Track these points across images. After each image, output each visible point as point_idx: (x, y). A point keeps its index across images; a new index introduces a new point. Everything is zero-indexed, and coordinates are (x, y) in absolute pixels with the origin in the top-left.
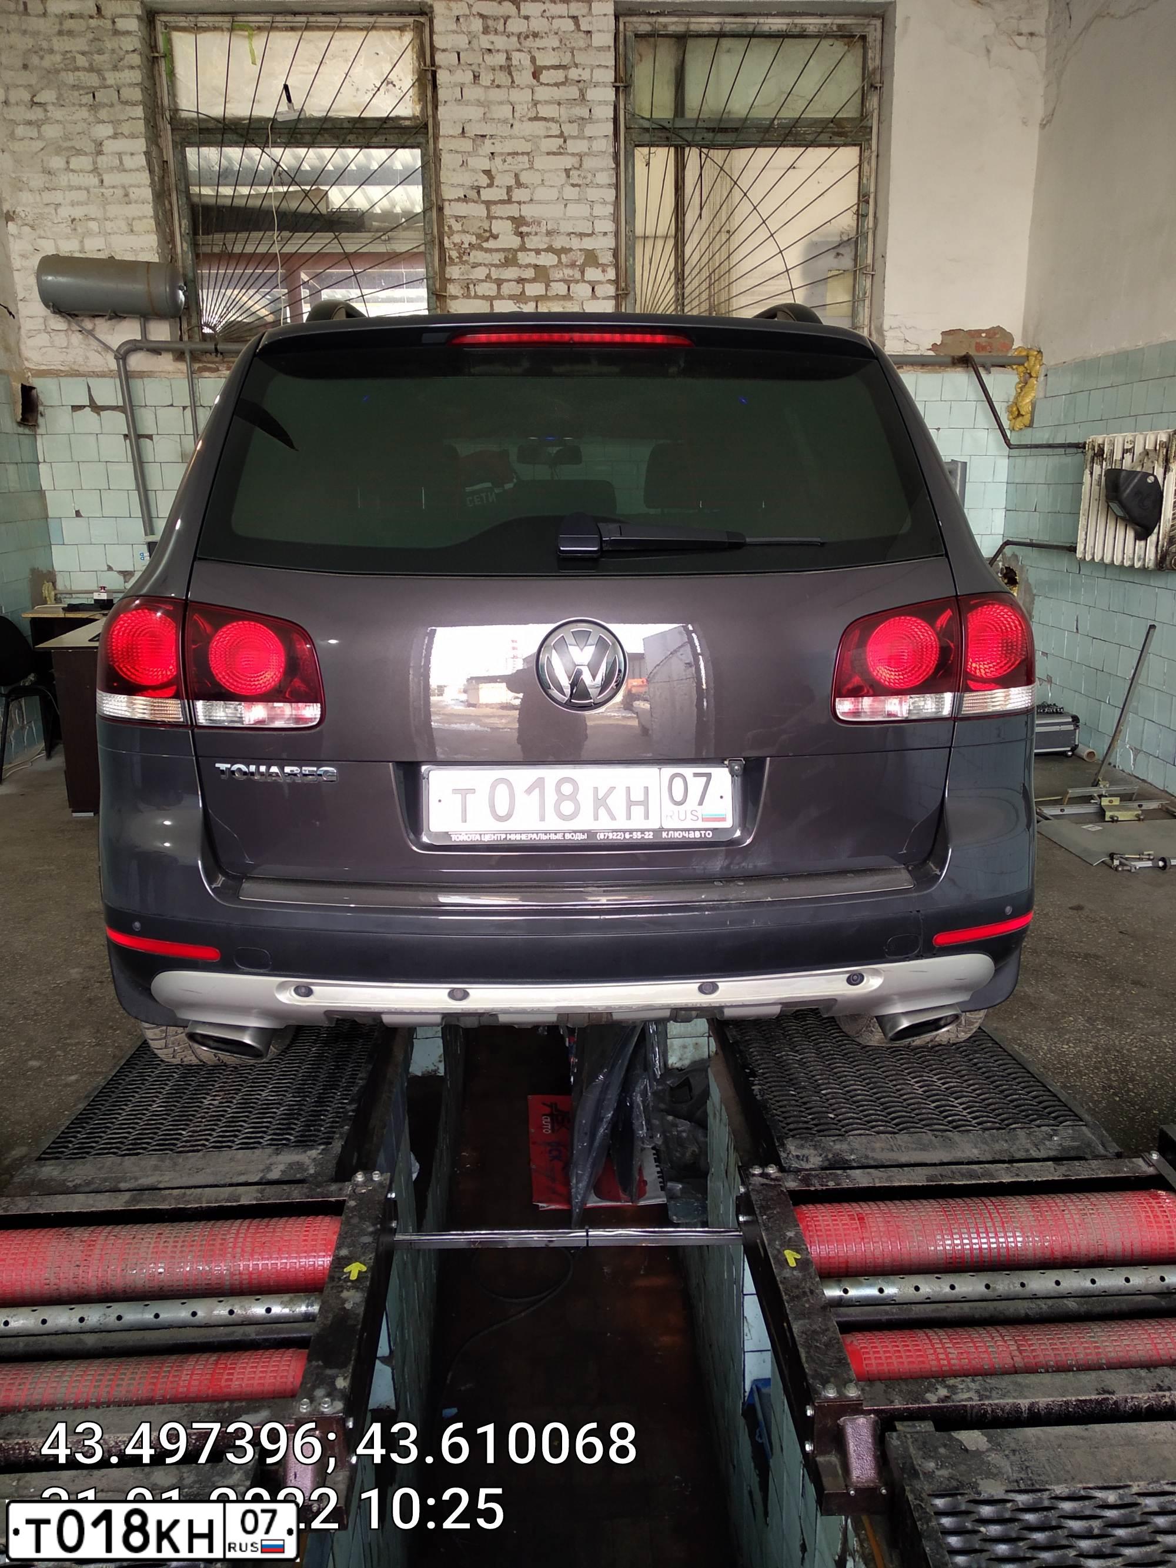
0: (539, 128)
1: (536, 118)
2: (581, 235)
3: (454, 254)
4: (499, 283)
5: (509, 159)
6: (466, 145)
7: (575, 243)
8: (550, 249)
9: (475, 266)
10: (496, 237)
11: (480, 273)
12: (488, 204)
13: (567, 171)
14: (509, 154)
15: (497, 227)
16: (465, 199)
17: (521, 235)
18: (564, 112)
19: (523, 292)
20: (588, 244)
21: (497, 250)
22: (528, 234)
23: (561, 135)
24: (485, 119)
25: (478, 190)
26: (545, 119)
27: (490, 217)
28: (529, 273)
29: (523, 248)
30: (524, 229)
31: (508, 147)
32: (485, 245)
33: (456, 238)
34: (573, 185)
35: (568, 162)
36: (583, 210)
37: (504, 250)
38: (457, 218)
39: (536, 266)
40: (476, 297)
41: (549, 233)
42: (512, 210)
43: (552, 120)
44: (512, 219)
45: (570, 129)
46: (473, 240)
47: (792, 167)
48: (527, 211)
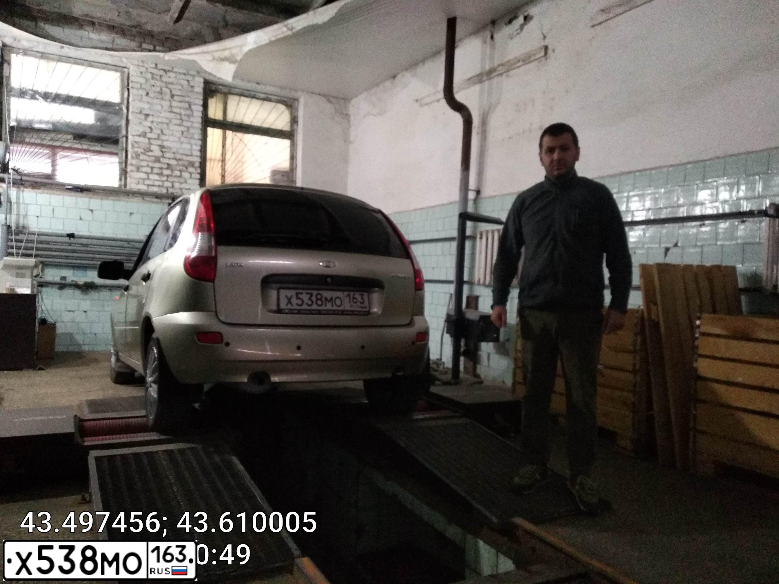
0: (172, 115)
1: (171, 112)
2: (187, 155)
3: (133, 155)
4: (152, 168)
5: (160, 124)
6: (142, 117)
7: (185, 158)
8: (175, 159)
9: (142, 160)
10: (152, 151)
11: (144, 163)
12: (149, 139)
13: (183, 132)
14: (160, 123)
15: (153, 147)
16: (139, 135)
17: (162, 152)
18: (183, 112)
20: (190, 159)
21: (153, 156)
22: (165, 152)
23: (181, 119)
24: (150, 109)
25: (146, 133)
26: (174, 113)
27: (150, 144)
28: (166, 166)
29: (163, 157)
30: (164, 150)
31: (159, 120)
32: (147, 153)
33: (135, 149)
34: (185, 137)
35: (184, 129)
36: (187, 147)
37: (155, 156)
38: (135, 142)
39: (168, 164)
40: (142, 172)
41: (174, 153)
42: (159, 142)
44: (160, 146)
45: (184, 118)
46: (143, 151)
48: (165, 144)
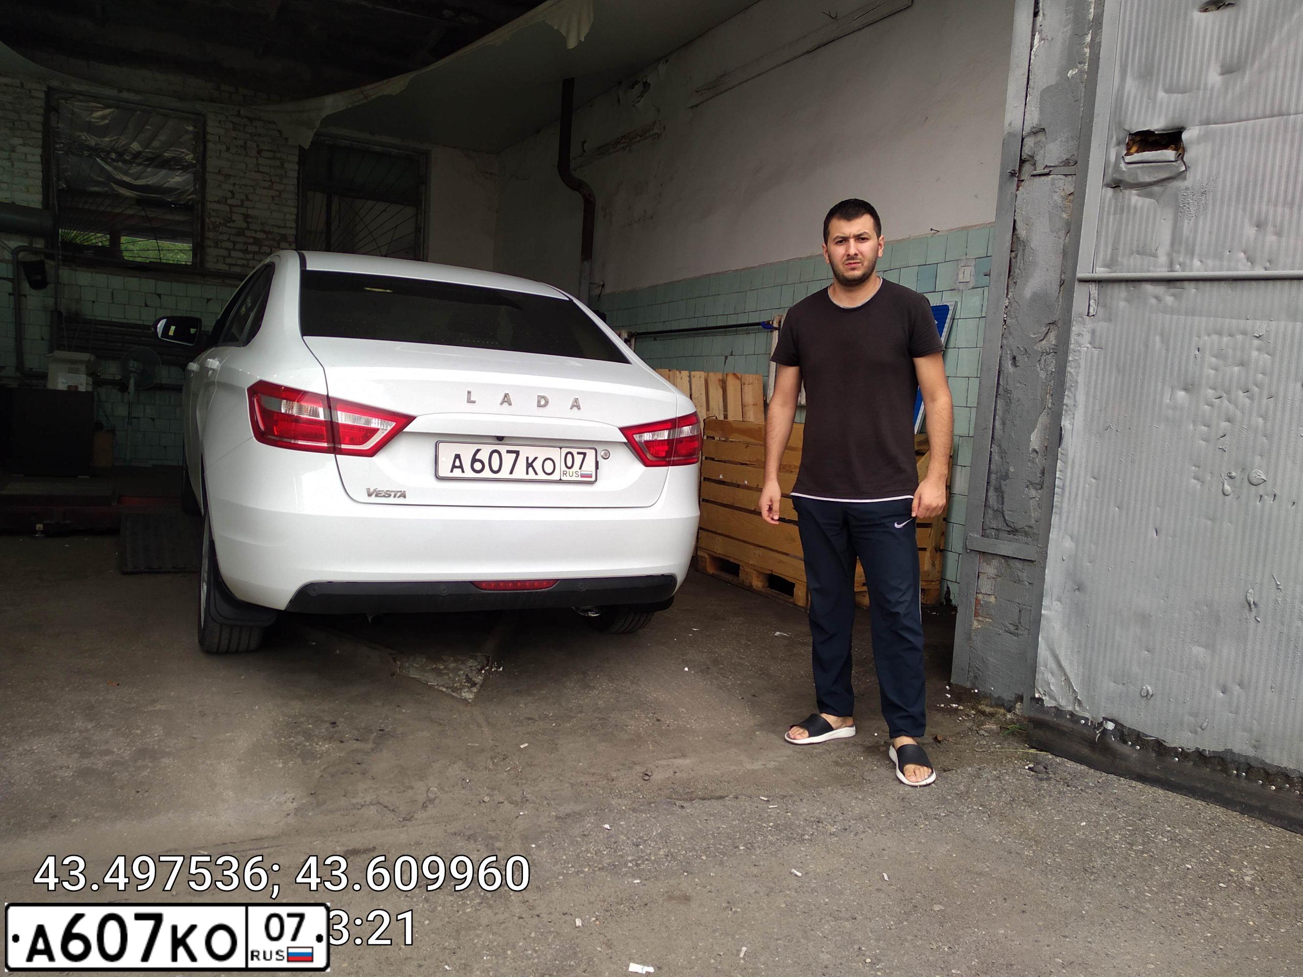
0: (259, 176)
1: (258, 172)
2: (279, 227)
3: (211, 227)
4: (234, 243)
5: (243, 187)
6: (221, 178)
7: (276, 230)
8: (263, 231)
9: (221, 233)
10: (234, 221)
11: (225, 237)
12: (230, 205)
13: (273, 197)
14: (243, 185)
15: (235, 217)
16: (218, 202)
17: (247, 222)
18: (273, 171)
19: (247, 249)
20: (283, 231)
21: (234, 228)
22: (251, 222)
23: (271, 181)
24: (231, 168)
25: (226, 199)
26: (262, 173)
27: (231, 212)
28: (251, 241)
29: (248, 228)
30: (250, 220)
31: (243, 182)
32: (228, 224)
33: (213, 219)
34: (276, 204)
35: (274, 193)
36: (281, 216)
37: (238, 228)
38: (214, 210)
39: (254, 238)
40: (221, 248)
41: (262, 224)
42: (243, 210)
43: (267, 173)
44: (244, 215)
45: (275, 179)
46: (222, 221)
47: (385, 210)
48: (250, 212)
